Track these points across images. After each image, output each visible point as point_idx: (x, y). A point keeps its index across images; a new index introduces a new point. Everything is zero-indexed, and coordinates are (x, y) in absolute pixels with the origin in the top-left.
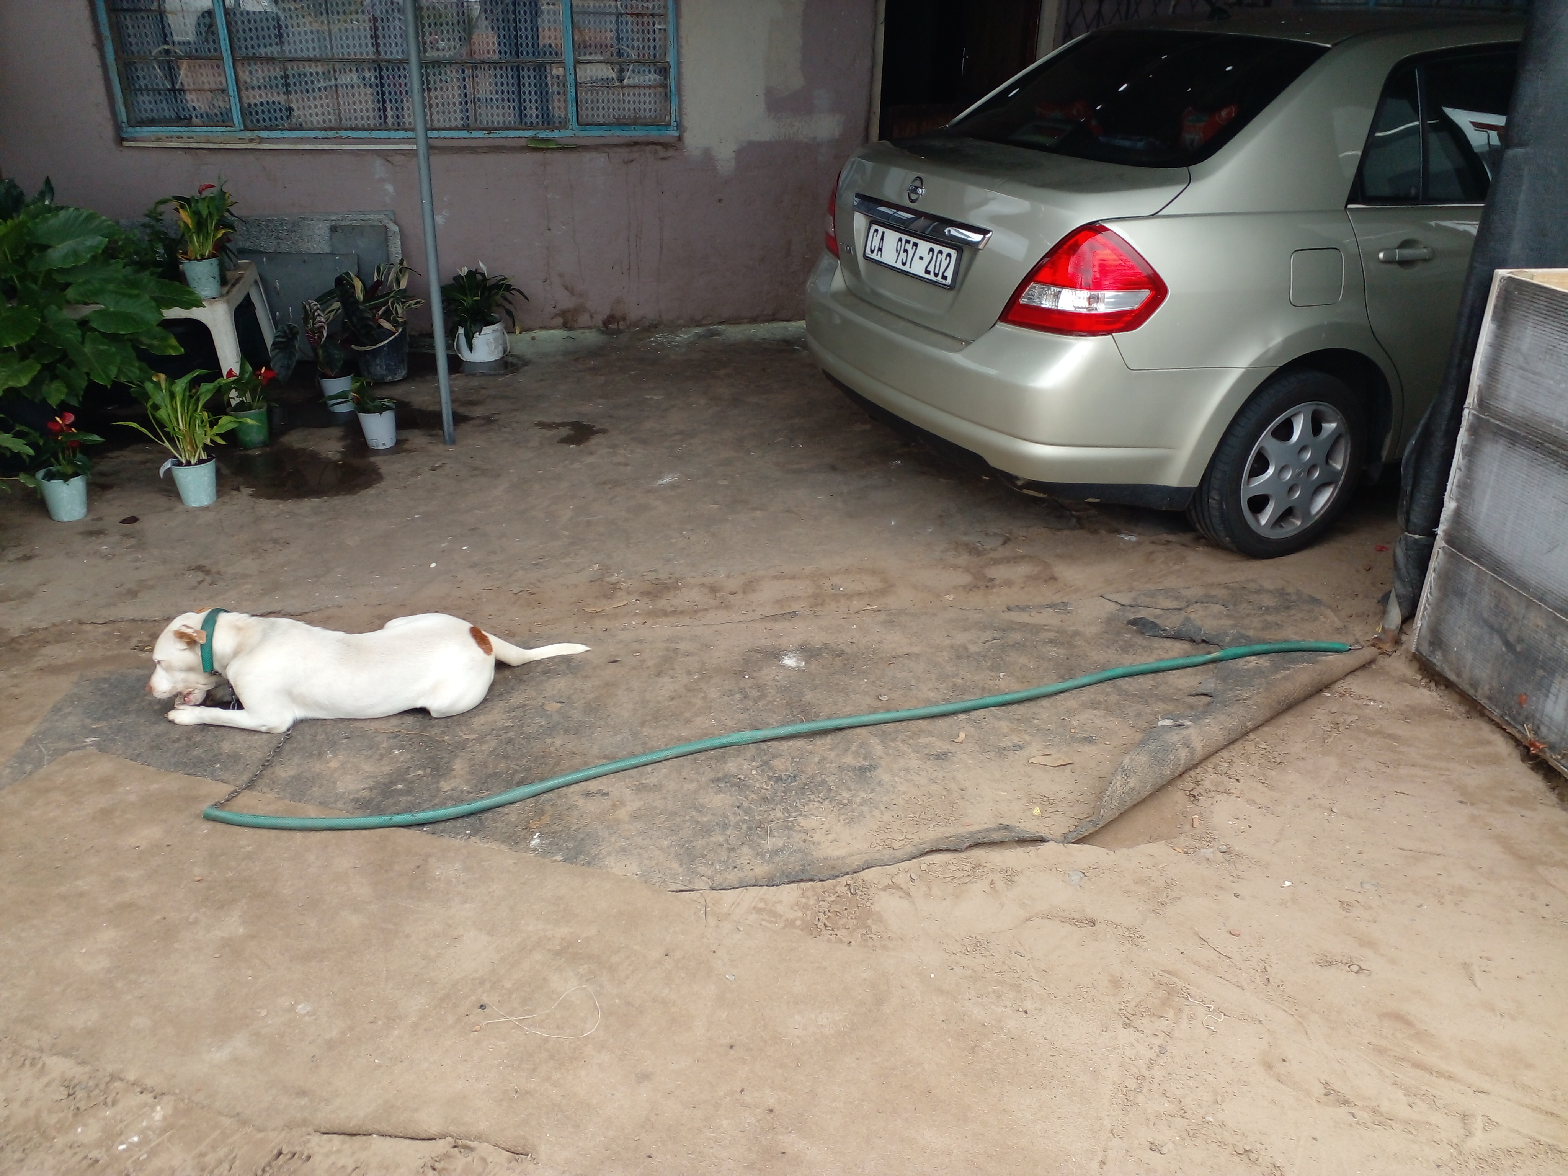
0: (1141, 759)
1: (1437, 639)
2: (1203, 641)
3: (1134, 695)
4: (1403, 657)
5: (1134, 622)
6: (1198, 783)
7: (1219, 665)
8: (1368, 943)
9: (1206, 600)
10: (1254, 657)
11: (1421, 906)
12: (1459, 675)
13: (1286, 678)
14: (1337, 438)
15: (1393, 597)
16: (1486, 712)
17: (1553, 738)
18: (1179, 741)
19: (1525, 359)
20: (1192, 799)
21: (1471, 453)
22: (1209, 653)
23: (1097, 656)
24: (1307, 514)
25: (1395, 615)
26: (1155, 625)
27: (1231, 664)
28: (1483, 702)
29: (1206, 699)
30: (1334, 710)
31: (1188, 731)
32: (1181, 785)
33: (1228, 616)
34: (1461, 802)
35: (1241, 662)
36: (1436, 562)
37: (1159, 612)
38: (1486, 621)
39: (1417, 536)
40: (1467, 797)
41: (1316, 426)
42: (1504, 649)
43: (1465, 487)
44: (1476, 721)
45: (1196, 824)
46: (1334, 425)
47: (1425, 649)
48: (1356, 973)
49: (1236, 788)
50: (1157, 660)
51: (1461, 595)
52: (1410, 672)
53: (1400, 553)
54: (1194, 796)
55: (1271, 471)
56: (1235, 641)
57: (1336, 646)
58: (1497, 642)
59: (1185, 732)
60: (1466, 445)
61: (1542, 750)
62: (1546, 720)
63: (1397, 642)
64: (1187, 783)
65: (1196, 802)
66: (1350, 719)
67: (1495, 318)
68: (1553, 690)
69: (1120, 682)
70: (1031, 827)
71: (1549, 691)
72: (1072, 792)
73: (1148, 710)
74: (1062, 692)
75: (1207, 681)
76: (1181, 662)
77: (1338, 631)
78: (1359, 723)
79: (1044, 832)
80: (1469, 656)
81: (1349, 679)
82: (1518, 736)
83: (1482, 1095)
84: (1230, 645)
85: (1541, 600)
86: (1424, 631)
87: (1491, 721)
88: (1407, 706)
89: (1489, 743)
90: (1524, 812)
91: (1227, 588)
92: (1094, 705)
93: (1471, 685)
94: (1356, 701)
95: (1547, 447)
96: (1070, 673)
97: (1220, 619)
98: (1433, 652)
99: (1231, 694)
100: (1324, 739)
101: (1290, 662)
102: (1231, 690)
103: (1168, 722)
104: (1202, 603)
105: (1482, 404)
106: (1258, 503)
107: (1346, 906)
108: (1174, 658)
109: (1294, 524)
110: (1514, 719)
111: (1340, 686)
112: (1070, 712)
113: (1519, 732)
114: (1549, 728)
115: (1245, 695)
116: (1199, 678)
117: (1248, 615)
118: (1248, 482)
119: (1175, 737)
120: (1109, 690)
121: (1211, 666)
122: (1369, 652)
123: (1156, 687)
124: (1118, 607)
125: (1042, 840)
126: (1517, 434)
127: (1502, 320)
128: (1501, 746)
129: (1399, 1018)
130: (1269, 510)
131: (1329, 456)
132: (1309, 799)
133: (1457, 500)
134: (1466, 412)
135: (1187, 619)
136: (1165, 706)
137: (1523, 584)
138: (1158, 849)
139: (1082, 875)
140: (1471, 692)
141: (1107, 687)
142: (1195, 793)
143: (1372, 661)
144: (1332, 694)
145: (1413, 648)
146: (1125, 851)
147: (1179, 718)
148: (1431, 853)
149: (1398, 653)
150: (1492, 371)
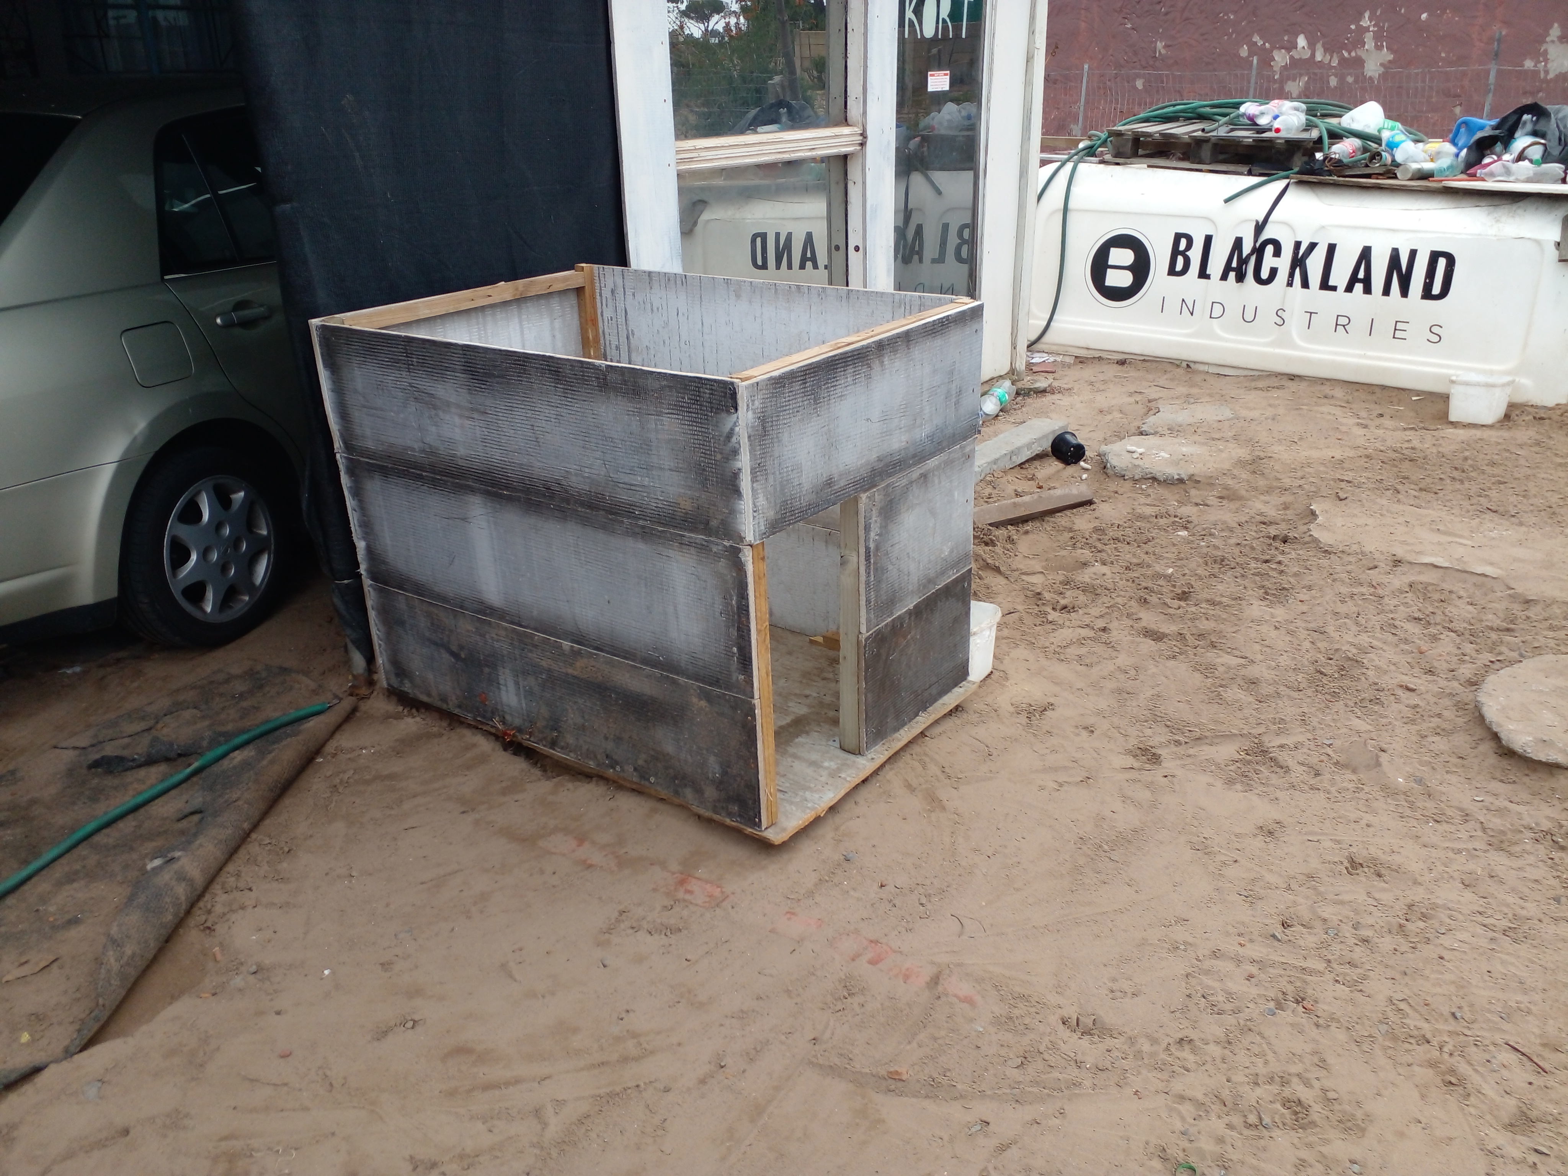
0: (134, 918)
1: (400, 669)
2: (180, 755)
3: (114, 847)
4: (381, 696)
5: (96, 764)
6: (209, 912)
7: (203, 775)
8: (414, 992)
9: (177, 707)
10: (237, 752)
11: (453, 930)
12: (429, 695)
13: (272, 762)
14: (249, 506)
15: (350, 646)
16: (462, 719)
17: (517, 722)
18: (171, 879)
19: (364, 397)
20: (208, 931)
21: (357, 493)
22: (190, 765)
23: (61, 819)
24: (251, 588)
25: (358, 660)
26: (120, 759)
27: (216, 768)
28: (456, 711)
29: (196, 818)
30: (328, 774)
31: (180, 863)
32: (192, 922)
33: (203, 718)
34: (463, 812)
35: (226, 763)
36: (371, 600)
37: (126, 740)
38: (429, 640)
39: (346, 582)
40: (467, 806)
41: (222, 499)
42: (453, 660)
43: (367, 525)
44: (458, 730)
45: (219, 957)
46: (242, 494)
47: (395, 682)
48: (413, 1028)
49: (248, 898)
50: (134, 796)
51: (402, 623)
52: (391, 707)
53: (337, 601)
54: (209, 928)
55: (194, 557)
56: (214, 743)
57: (318, 708)
58: (446, 656)
59: (176, 866)
60: (351, 487)
61: (514, 736)
62: (506, 709)
63: (371, 683)
64: (199, 916)
65: (213, 933)
66: (346, 777)
67: (326, 365)
68: (502, 682)
69: (97, 838)
70: (21, 1061)
71: (498, 683)
72: (66, 992)
73: (135, 856)
74: (29, 878)
75: (195, 797)
76: (160, 787)
77: (315, 692)
78: (356, 777)
79: (38, 1058)
80: (430, 676)
81: (337, 736)
82: (493, 730)
83: (547, 1082)
84: (210, 748)
85: (462, 607)
86: (388, 666)
87: (469, 726)
88: (397, 740)
89: (474, 745)
90: (516, 797)
91: (192, 688)
92: (70, 878)
93: (441, 700)
94: (349, 756)
95: (413, 473)
96: (34, 852)
97: (196, 723)
98: (401, 682)
99: (221, 800)
100: (327, 806)
101: (274, 743)
102: (220, 796)
103: (157, 862)
104: (172, 713)
105: (349, 447)
106: (195, 592)
107: (386, 966)
108: (152, 786)
109: (242, 601)
110: (484, 717)
111: (330, 748)
112: (44, 899)
113: (492, 727)
114: (511, 715)
115: (235, 796)
116: (185, 797)
117: (223, 709)
118: (174, 574)
119: (166, 876)
120: (84, 853)
121: (195, 779)
122: (347, 703)
123: (139, 827)
124: (77, 752)
125: (37, 1070)
126: (387, 467)
127: (333, 367)
128: (484, 745)
129: (462, 1051)
130: (210, 595)
131: (250, 525)
132: (327, 874)
133: (364, 539)
134: (338, 456)
135: (155, 740)
136: (154, 844)
137: (444, 599)
138: (181, 1008)
139: (99, 1084)
140: (444, 706)
141: (83, 850)
142: (209, 924)
143: (354, 710)
144: (324, 758)
145: (385, 684)
146: (144, 1028)
147: (169, 852)
148: (450, 874)
149: (375, 693)
150: (344, 415)
